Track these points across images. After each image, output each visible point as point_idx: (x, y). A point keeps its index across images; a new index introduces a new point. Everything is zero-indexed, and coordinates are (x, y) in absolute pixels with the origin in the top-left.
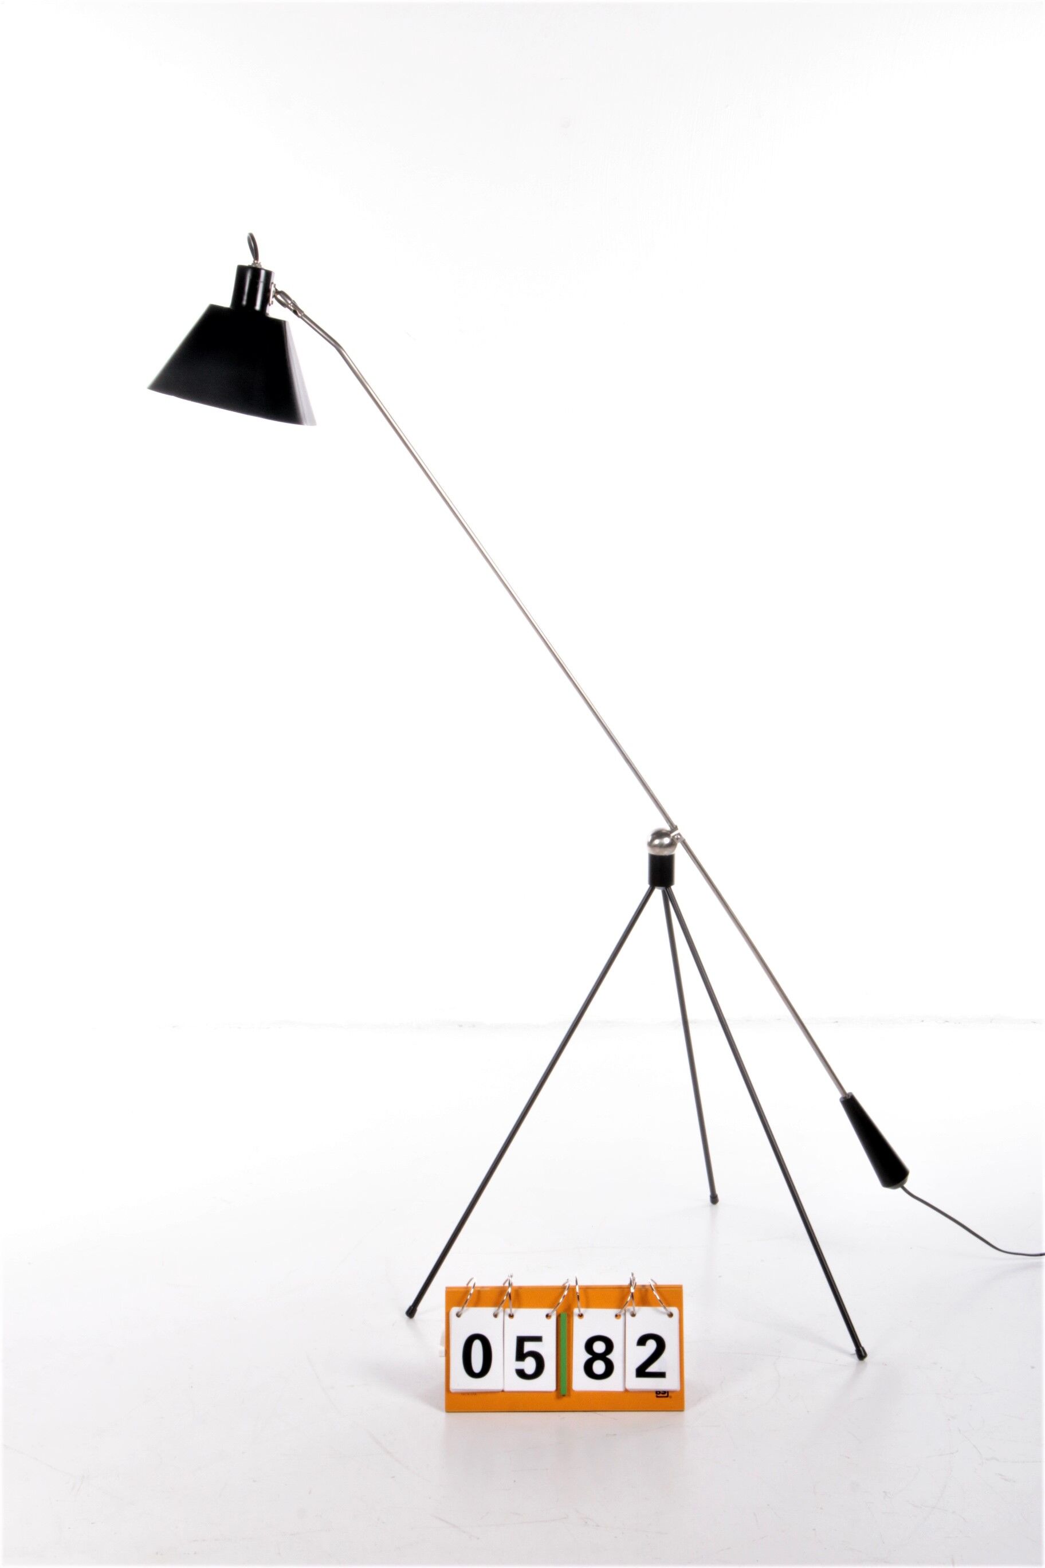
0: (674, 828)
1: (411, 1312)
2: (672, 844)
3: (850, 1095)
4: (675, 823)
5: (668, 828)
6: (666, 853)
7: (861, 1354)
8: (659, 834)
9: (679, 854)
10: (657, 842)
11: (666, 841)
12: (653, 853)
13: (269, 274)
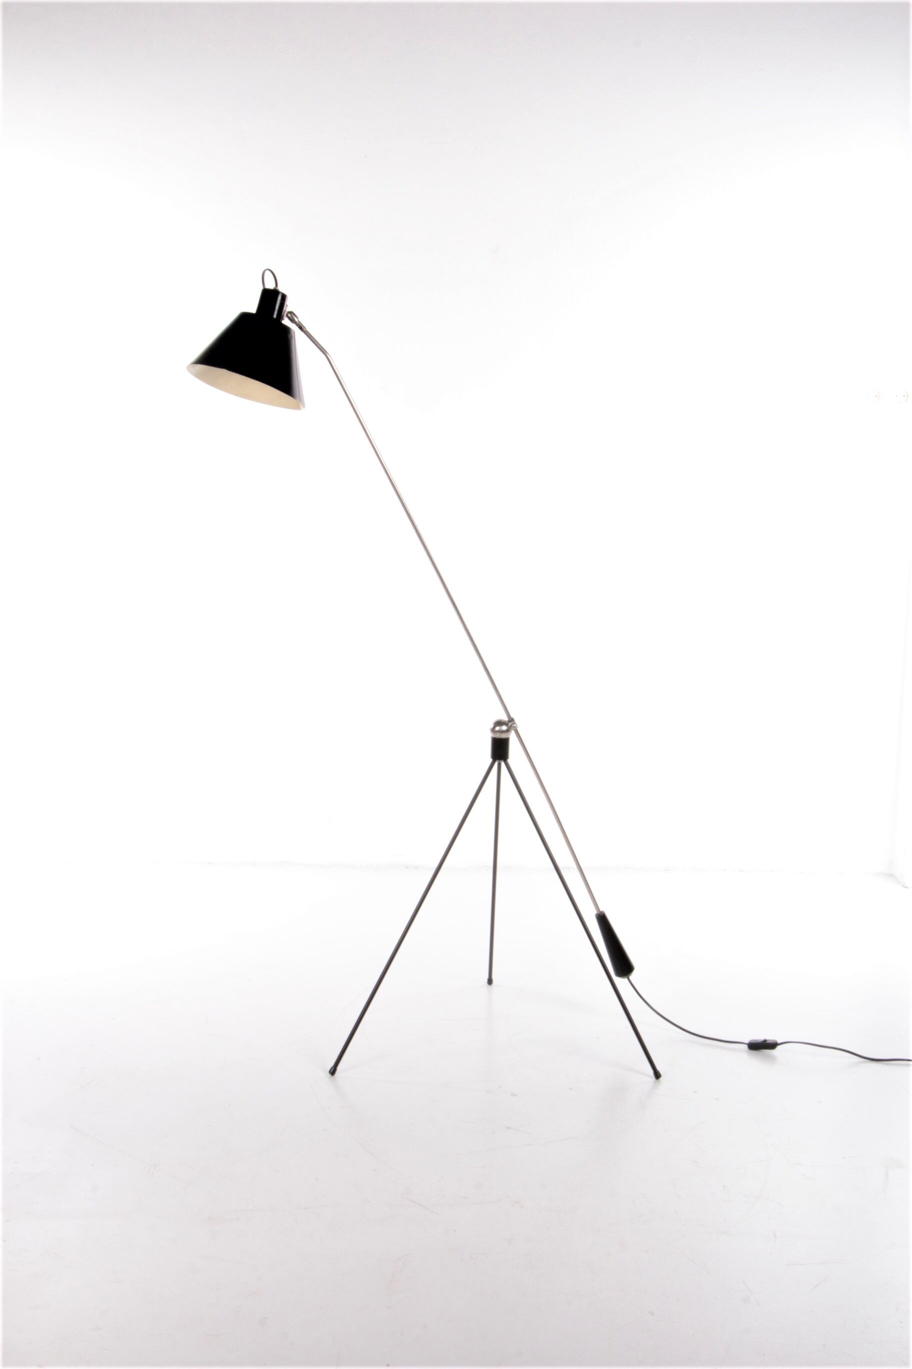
0: (511, 720)
1: (333, 1072)
2: (508, 731)
3: (603, 914)
4: (512, 716)
5: (506, 719)
6: (503, 736)
7: (657, 1075)
8: (499, 723)
9: (512, 737)
10: (497, 728)
11: (504, 728)
12: (493, 736)
13: (284, 297)
